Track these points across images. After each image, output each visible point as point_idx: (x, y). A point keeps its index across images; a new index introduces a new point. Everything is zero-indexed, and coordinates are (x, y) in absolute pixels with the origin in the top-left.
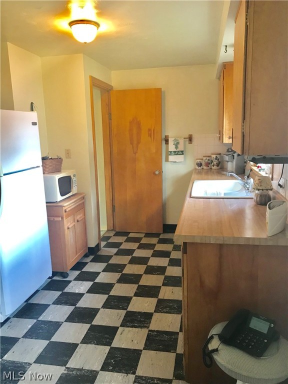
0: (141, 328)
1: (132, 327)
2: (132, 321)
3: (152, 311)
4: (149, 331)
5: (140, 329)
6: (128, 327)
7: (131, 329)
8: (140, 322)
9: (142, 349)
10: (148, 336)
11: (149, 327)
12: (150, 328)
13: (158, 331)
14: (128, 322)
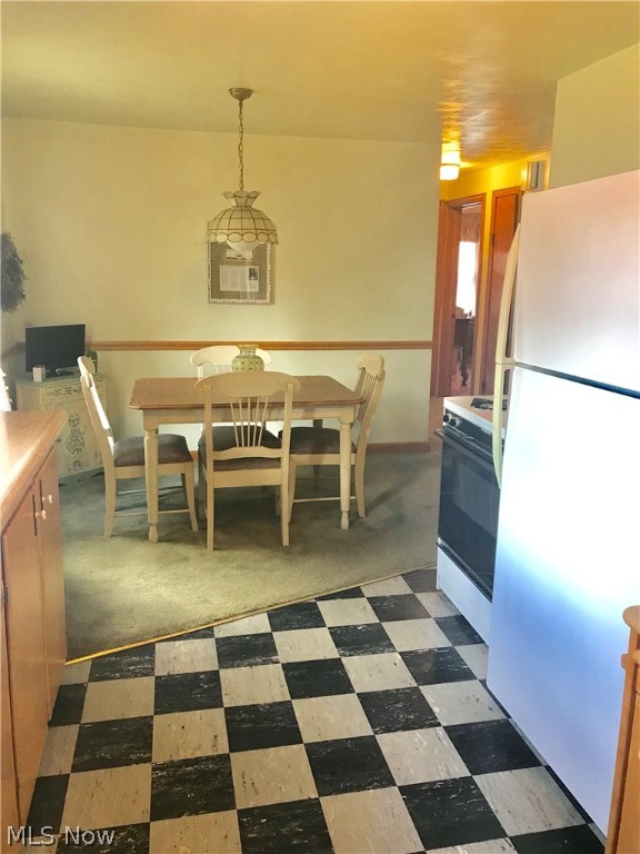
0: (172, 762)
1: (197, 760)
2: (204, 777)
3: (157, 828)
4: (149, 760)
5: (175, 758)
6: (208, 758)
7: (198, 754)
8: (181, 780)
9: (156, 717)
10: (149, 747)
11: (154, 769)
12: (148, 767)
13: (128, 763)
14: (215, 773)
